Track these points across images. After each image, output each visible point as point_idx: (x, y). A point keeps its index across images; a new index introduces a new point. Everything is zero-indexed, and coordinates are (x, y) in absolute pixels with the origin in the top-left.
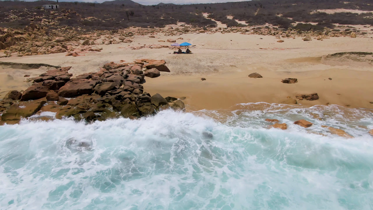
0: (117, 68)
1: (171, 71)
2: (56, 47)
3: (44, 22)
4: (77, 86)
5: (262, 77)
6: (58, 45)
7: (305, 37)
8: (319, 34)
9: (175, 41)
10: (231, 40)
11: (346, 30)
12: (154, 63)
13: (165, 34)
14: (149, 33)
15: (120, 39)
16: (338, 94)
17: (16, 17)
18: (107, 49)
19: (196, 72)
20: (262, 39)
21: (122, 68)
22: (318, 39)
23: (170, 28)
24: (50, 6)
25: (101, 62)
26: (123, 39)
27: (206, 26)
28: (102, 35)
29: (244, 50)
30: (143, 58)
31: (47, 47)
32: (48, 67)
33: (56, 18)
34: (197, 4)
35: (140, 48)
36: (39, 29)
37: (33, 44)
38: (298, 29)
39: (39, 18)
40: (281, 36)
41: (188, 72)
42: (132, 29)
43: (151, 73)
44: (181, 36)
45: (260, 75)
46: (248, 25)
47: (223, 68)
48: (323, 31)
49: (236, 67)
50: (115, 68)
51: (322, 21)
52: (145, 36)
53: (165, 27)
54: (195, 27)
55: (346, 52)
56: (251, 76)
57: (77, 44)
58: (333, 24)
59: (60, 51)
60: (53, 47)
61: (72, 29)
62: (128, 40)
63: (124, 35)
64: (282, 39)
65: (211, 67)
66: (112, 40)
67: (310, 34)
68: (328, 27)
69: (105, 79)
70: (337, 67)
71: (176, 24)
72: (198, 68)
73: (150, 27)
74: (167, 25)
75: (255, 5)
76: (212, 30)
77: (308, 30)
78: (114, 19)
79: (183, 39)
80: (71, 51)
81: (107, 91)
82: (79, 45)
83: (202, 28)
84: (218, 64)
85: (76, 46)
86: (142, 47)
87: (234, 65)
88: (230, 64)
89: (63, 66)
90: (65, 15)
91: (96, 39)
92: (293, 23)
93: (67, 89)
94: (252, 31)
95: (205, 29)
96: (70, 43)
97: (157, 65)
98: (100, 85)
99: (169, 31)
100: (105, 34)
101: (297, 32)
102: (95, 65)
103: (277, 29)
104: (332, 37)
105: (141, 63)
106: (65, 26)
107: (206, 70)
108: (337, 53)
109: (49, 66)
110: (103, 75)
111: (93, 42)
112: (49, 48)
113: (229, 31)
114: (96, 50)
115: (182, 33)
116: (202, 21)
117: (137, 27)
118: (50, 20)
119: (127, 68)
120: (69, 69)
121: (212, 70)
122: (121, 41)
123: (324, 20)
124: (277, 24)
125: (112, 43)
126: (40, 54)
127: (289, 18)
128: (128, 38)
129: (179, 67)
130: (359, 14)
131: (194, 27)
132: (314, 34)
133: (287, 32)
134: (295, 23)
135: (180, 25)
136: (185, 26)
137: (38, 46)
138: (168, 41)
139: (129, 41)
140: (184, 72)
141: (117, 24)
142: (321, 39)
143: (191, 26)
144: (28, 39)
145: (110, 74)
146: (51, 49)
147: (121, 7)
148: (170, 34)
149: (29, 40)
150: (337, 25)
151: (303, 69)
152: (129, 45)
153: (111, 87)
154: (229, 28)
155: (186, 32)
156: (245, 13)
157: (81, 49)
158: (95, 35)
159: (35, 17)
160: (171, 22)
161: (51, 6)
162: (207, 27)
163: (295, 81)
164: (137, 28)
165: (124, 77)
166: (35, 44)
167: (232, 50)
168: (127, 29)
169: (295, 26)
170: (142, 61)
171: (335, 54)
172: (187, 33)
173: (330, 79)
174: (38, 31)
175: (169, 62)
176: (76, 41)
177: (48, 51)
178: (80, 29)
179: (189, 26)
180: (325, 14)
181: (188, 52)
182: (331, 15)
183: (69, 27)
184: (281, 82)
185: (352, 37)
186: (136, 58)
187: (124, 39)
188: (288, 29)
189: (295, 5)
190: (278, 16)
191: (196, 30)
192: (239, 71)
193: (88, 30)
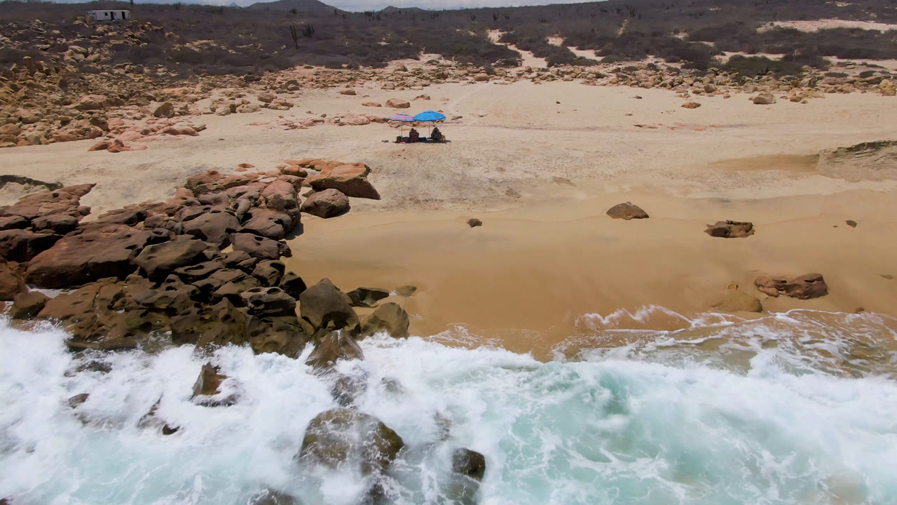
0: (222, 189)
1: (382, 196)
2: (75, 122)
3: (72, 54)
4: (89, 247)
5: (647, 216)
6: (80, 118)
7: (756, 94)
8: (793, 84)
9: (408, 105)
10: (558, 103)
11: (863, 75)
12: (336, 173)
13: (383, 83)
14: (342, 81)
15: (261, 99)
16: (884, 277)
17: (8, 40)
18: (219, 126)
19: (453, 200)
20: (641, 98)
21: (239, 189)
22: (792, 100)
23: (399, 68)
24: (106, 14)
25: (184, 171)
26: (268, 98)
27: (493, 64)
28: (215, 87)
29: (593, 129)
30: (308, 156)
31: (51, 123)
32: (27, 185)
33: (109, 43)
34: (477, 10)
35: (310, 125)
36: (48, 73)
37: (12, 115)
38: (735, 71)
39: (64, 44)
40: (690, 91)
41: (431, 200)
42: (301, 71)
43: (323, 203)
44: (426, 91)
45: (643, 211)
46: (603, 61)
47: (535, 186)
48: (801, 77)
49: (572, 184)
50: (217, 189)
51: (792, 50)
52: (331, 91)
53: (387, 65)
54: (465, 65)
55: (890, 142)
56: (615, 212)
57: (138, 115)
58: (825, 58)
59: (83, 134)
60: (65, 122)
61: (141, 72)
62: (283, 101)
63: (275, 88)
64: (694, 98)
65: (498, 184)
66: (238, 101)
67: (768, 83)
68: (813, 66)
69: (178, 225)
70: (865, 185)
71: (418, 59)
72: (461, 187)
73: (349, 67)
74: (394, 62)
75: (619, 11)
76: (509, 75)
77: (761, 75)
78: (260, 45)
79: (429, 98)
80: (116, 133)
81: (172, 268)
82: (143, 116)
83: (482, 68)
84: (518, 175)
85: (135, 118)
86: (315, 121)
87: (564, 176)
88: (553, 174)
89: (70, 183)
90: (132, 36)
91: (197, 100)
92: (718, 54)
93: (54, 260)
94: (614, 76)
95: (490, 72)
96: (120, 112)
97: (342, 178)
98: (153, 250)
99: (395, 77)
100: (224, 85)
101: (733, 78)
102: (162, 180)
103: (678, 72)
104: (830, 92)
105: (298, 174)
106: (126, 65)
107: (483, 193)
108: (863, 145)
109: (30, 181)
110: (178, 210)
111: (186, 107)
112: (54, 128)
113: (552, 77)
114: (185, 132)
115: (428, 82)
116: (482, 51)
117: (316, 65)
118: (90, 49)
119: (251, 190)
120: (86, 192)
121: (501, 192)
122: (263, 104)
123: (798, 47)
124: (676, 58)
125: (238, 109)
126: (23, 144)
127: (705, 43)
128: (283, 97)
129: (407, 184)
130: (883, 32)
131: (461, 66)
132: (779, 85)
133: (706, 79)
134: (724, 55)
135: (426, 61)
136: (438, 62)
137: (26, 121)
138: (390, 104)
139: (283, 105)
140: (420, 198)
141: (263, 58)
142: (801, 99)
143: (454, 63)
144: (6, 100)
145: (199, 209)
146: (59, 128)
147: (288, 16)
148: (398, 86)
149: (10, 103)
150: (834, 60)
151: (767, 192)
152: (281, 117)
153: (187, 254)
154: (553, 69)
155: (439, 80)
156: (593, 30)
157: (141, 130)
158: (198, 88)
159: (55, 40)
160: (402, 54)
161: (109, 14)
162: (495, 66)
163: (748, 229)
164: (315, 69)
165: (238, 218)
166: (17, 116)
167: (560, 129)
168: (288, 73)
169: (724, 62)
170: (303, 165)
171: (859, 148)
172: (443, 81)
173: (852, 223)
174: (44, 78)
175: (380, 169)
176: (138, 105)
177: (51, 136)
178: (164, 72)
179: (449, 62)
180: (794, 32)
181: (437, 137)
182: (811, 33)
183: (135, 67)
184: (706, 231)
185: (884, 93)
186: (288, 158)
187: (272, 99)
188: (709, 70)
189: (717, 12)
190: (676, 36)
191: (467, 75)
192: (580, 195)
193: (183, 76)
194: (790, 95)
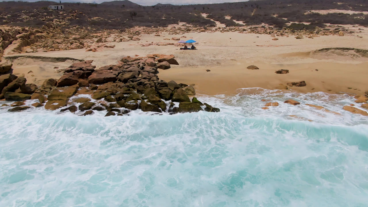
0: (133, 61)
1: (179, 64)
2: (75, 44)
3: (56, 22)
4: (102, 75)
5: (258, 69)
6: (76, 42)
7: (297, 36)
8: (311, 32)
9: (179, 40)
10: (230, 39)
11: (336, 29)
12: (165, 57)
13: (168, 33)
14: (154, 32)
15: (129, 37)
16: (322, 82)
17: (28, 17)
18: (119, 46)
19: (201, 65)
20: (258, 37)
21: (138, 61)
22: (309, 38)
23: (173, 27)
24: (55, 7)
25: (118, 57)
26: (132, 37)
27: (206, 26)
28: (111, 33)
29: (242, 46)
30: (154, 53)
31: (67, 44)
32: (73, 60)
33: (66, 18)
34: (195, 5)
35: (149, 45)
36: (54, 28)
37: (54, 41)
38: (292, 28)
39: (49, 18)
40: (275, 35)
41: (195, 65)
42: (137, 28)
43: (163, 65)
44: (184, 35)
45: (257, 67)
46: (246, 25)
47: (225, 61)
48: (314, 31)
49: (236, 61)
50: (132, 61)
51: (314, 21)
52: (151, 35)
53: (168, 26)
54: (196, 27)
55: (332, 48)
56: (250, 68)
57: (92, 42)
58: (325, 24)
59: (78, 47)
60: (72, 44)
61: (82, 28)
62: (137, 38)
63: (132, 34)
64: (277, 37)
65: (214, 61)
66: (122, 38)
67: (302, 33)
68: (319, 27)
69: (125, 70)
70: (323, 60)
71: (178, 24)
72: (203, 62)
73: (154, 27)
74: (170, 25)
75: (252, 6)
76: (212, 30)
77: (301, 30)
78: (119, 19)
79: (186, 37)
80: (88, 47)
81: (129, 79)
82: (93, 42)
83: (202, 27)
84: (220, 58)
85: (91, 43)
86: (150, 44)
87: (234, 59)
88: (231, 58)
89: (86, 60)
90: (73, 16)
91: (107, 37)
92: (287, 22)
93: (95, 77)
94: (250, 30)
95: (205, 29)
96: (86, 41)
97: (167, 59)
98: (122, 75)
99: (172, 30)
100: (114, 33)
101: (291, 31)
102: (113, 59)
103: (272, 29)
104: (322, 35)
105: (153, 58)
106: (76, 26)
107: (210, 63)
108: (324, 49)
110: (122, 66)
111: (105, 40)
113: (228, 30)
114: (110, 47)
115: (184, 32)
116: (202, 21)
117: (142, 26)
118: (61, 20)
119: (142, 61)
120: (92, 62)
121: (215, 63)
122: (130, 39)
123: (317, 20)
124: (272, 24)
125: (123, 40)
126: (62, 50)
127: (283, 18)
128: (135, 37)
129: (186, 61)
130: (350, 15)
131: (195, 27)
132: (306, 33)
133: (281, 31)
134: (290, 23)
135: (181, 25)
136: (186, 25)
137: (59, 43)
138: (173, 39)
139: (137, 39)
140: (191, 65)
141: (123, 23)
142: (312, 37)
143: (192, 26)
144: (47, 37)
145: (129, 66)
146: (70, 45)
147: (122, 8)
148: (174, 33)
149: (49, 38)
150: (328, 24)
151: (294, 62)
152: (138, 43)
153: (132, 76)
154: (228, 28)
155: (188, 32)
156: (242, 14)
157: (97, 46)
158: (105, 33)
159: (45, 17)
160: (173, 22)
162: (207, 27)
163: (287, 71)
164: (142, 28)
165: (140, 68)
166: (56, 42)
167: (232, 47)
168: (133, 29)
169: (289, 25)
170: (154, 56)
171: (322, 50)
172: (189, 32)
173: (317, 70)
174: (53, 30)
175: (177, 57)
176: (90, 39)
177: (69, 48)
178: (90, 28)
179: (190, 25)
180: (318, 14)
181: (193, 48)
182: (324, 15)
183: (79, 26)
184: (275, 72)
185: (340, 35)
186: (148, 54)
187: (133, 37)
188: (283, 28)
189: (290, 6)
190: (273, 16)
191: (197, 30)
192: (239, 64)
193: (98, 30)
194: (309, 36)
